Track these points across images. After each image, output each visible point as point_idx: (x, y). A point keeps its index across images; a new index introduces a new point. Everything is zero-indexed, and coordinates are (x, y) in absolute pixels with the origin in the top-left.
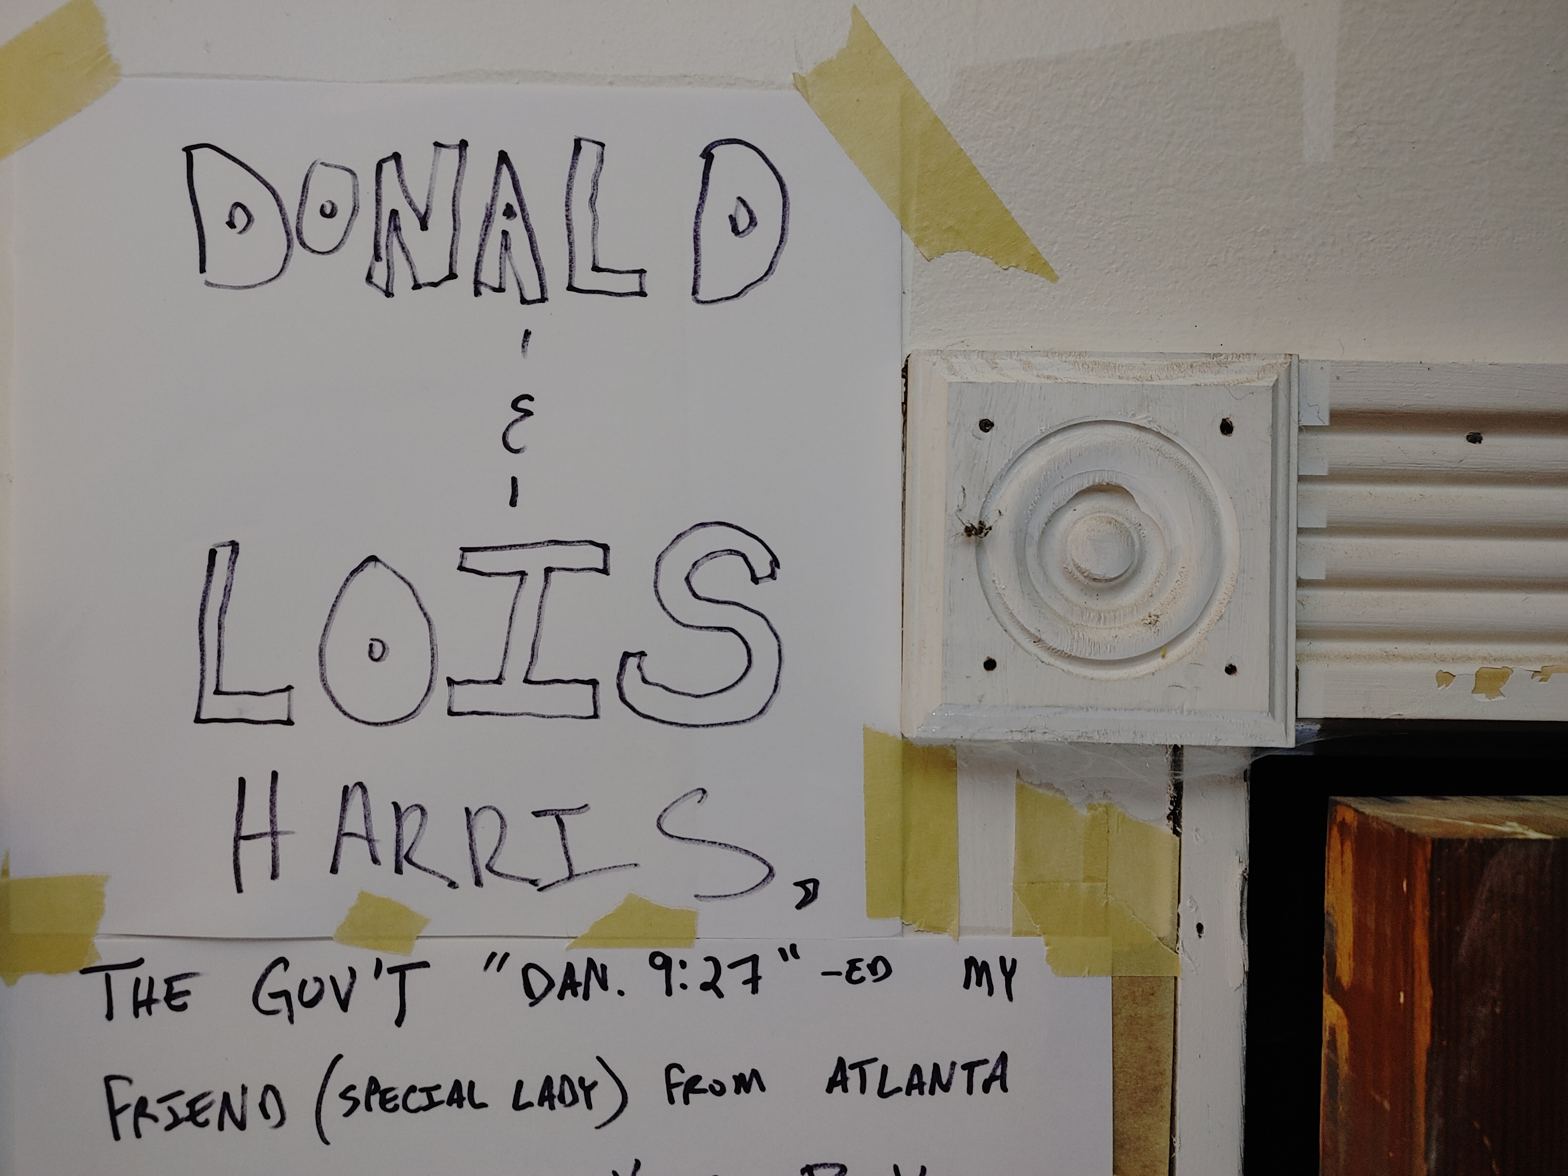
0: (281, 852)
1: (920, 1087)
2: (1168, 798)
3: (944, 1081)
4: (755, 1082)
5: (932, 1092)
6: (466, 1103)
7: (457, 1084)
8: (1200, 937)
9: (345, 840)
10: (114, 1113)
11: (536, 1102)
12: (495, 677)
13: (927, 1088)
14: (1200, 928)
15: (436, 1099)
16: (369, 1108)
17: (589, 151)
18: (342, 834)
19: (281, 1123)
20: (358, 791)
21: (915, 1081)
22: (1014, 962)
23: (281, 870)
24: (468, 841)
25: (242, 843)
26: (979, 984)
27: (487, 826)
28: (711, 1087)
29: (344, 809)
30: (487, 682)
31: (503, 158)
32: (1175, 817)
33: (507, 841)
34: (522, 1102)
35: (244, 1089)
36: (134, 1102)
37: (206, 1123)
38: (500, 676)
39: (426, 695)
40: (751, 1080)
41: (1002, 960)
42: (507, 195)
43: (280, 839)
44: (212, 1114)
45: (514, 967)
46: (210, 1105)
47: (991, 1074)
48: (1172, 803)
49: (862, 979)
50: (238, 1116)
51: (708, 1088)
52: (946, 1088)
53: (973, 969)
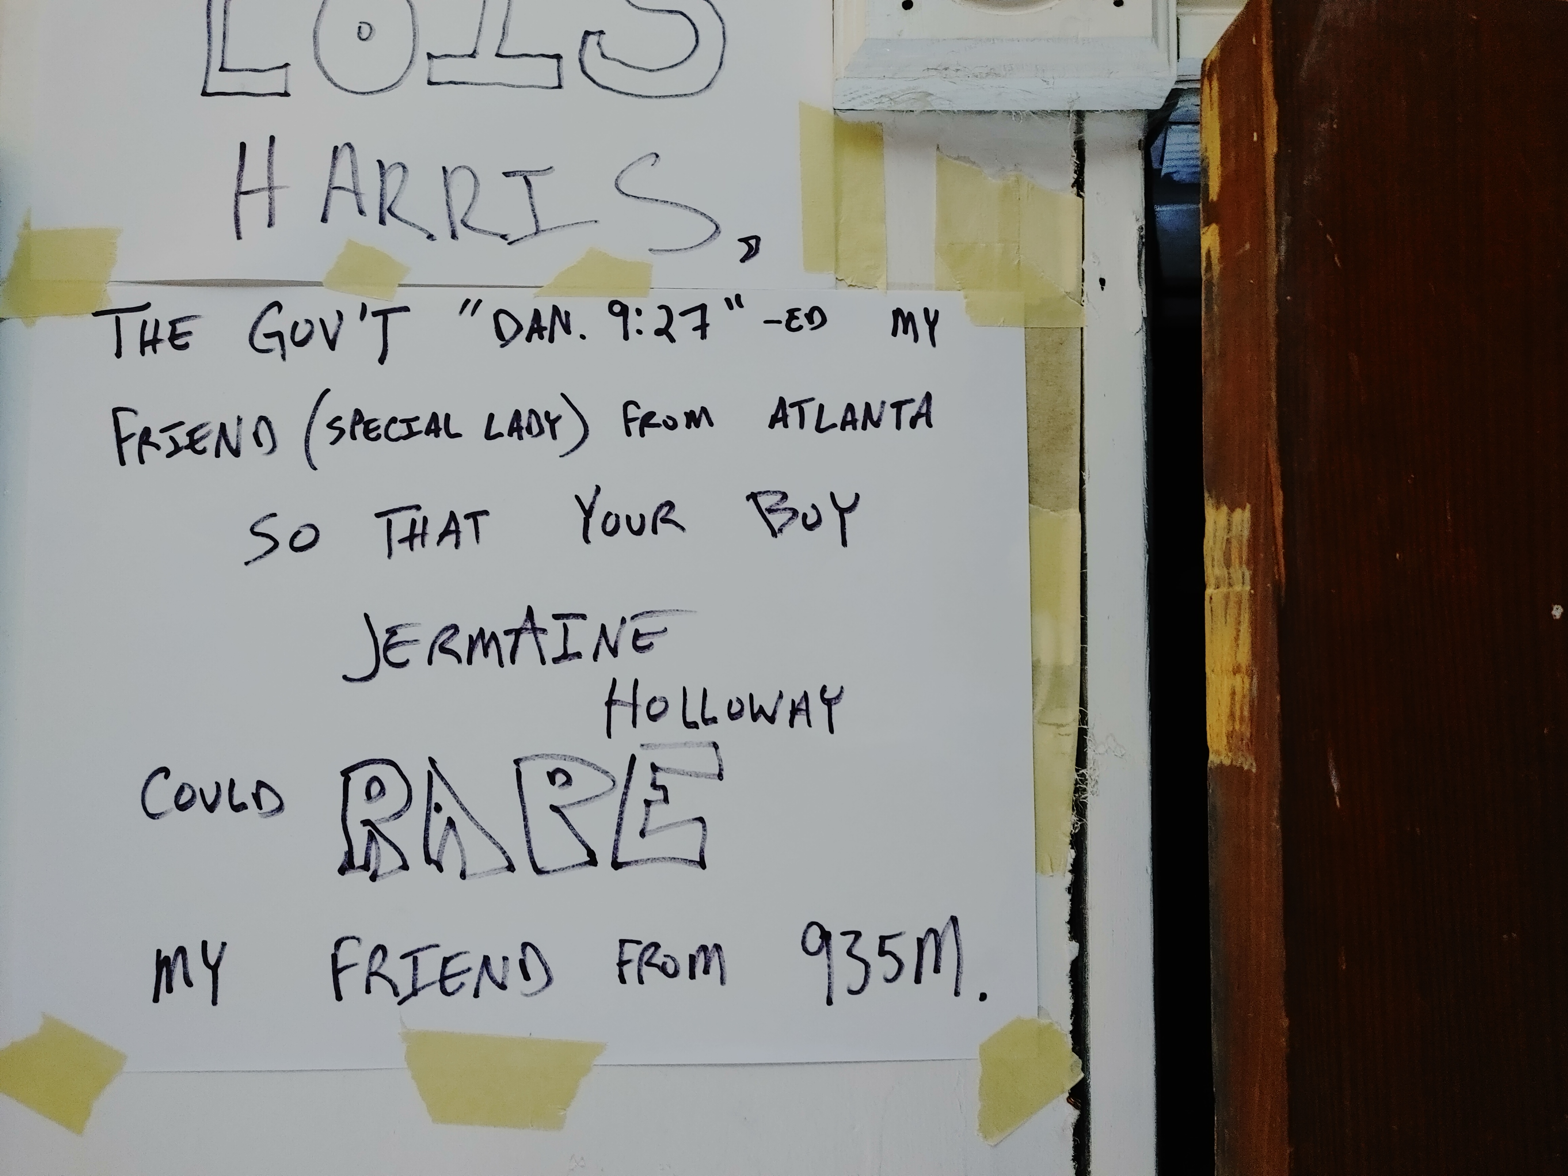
0: (277, 204)
1: (854, 422)
2: (1072, 168)
3: (875, 418)
4: (704, 418)
5: (864, 427)
6: (442, 433)
7: (434, 417)
8: (1103, 289)
9: (335, 193)
10: (120, 441)
11: (505, 432)
12: (470, 52)
13: (859, 424)
14: (1102, 282)
15: (415, 430)
16: (353, 437)
18: (332, 188)
19: (272, 450)
20: (347, 150)
21: (849, 418)
22: (937, 312)
23: (277, 220)
24: (445, 197)
25: (242, 197)
26: (905, 332)
27: (461, 183)
28: (665, 422)
29: (334, 166)
30: (463, 56)
32: (1079, 185)
33: (479, 198)
34: (493, 433)
35: (239, 420)
36: (139, 432)
37: (204, 451)
38: (475, 51)
39: (408, 68)
40: (700, 416)
41: (926, 311)
43: (277, 193)
44: (210, 443)
45: (486, 313)
46: (208, 433)
47: (918, 412)
48: (1075, 172)
49: (800, 328)
50: (234, 446)
51: (662, 423)
52: (876, 424)
53: (900, 319)
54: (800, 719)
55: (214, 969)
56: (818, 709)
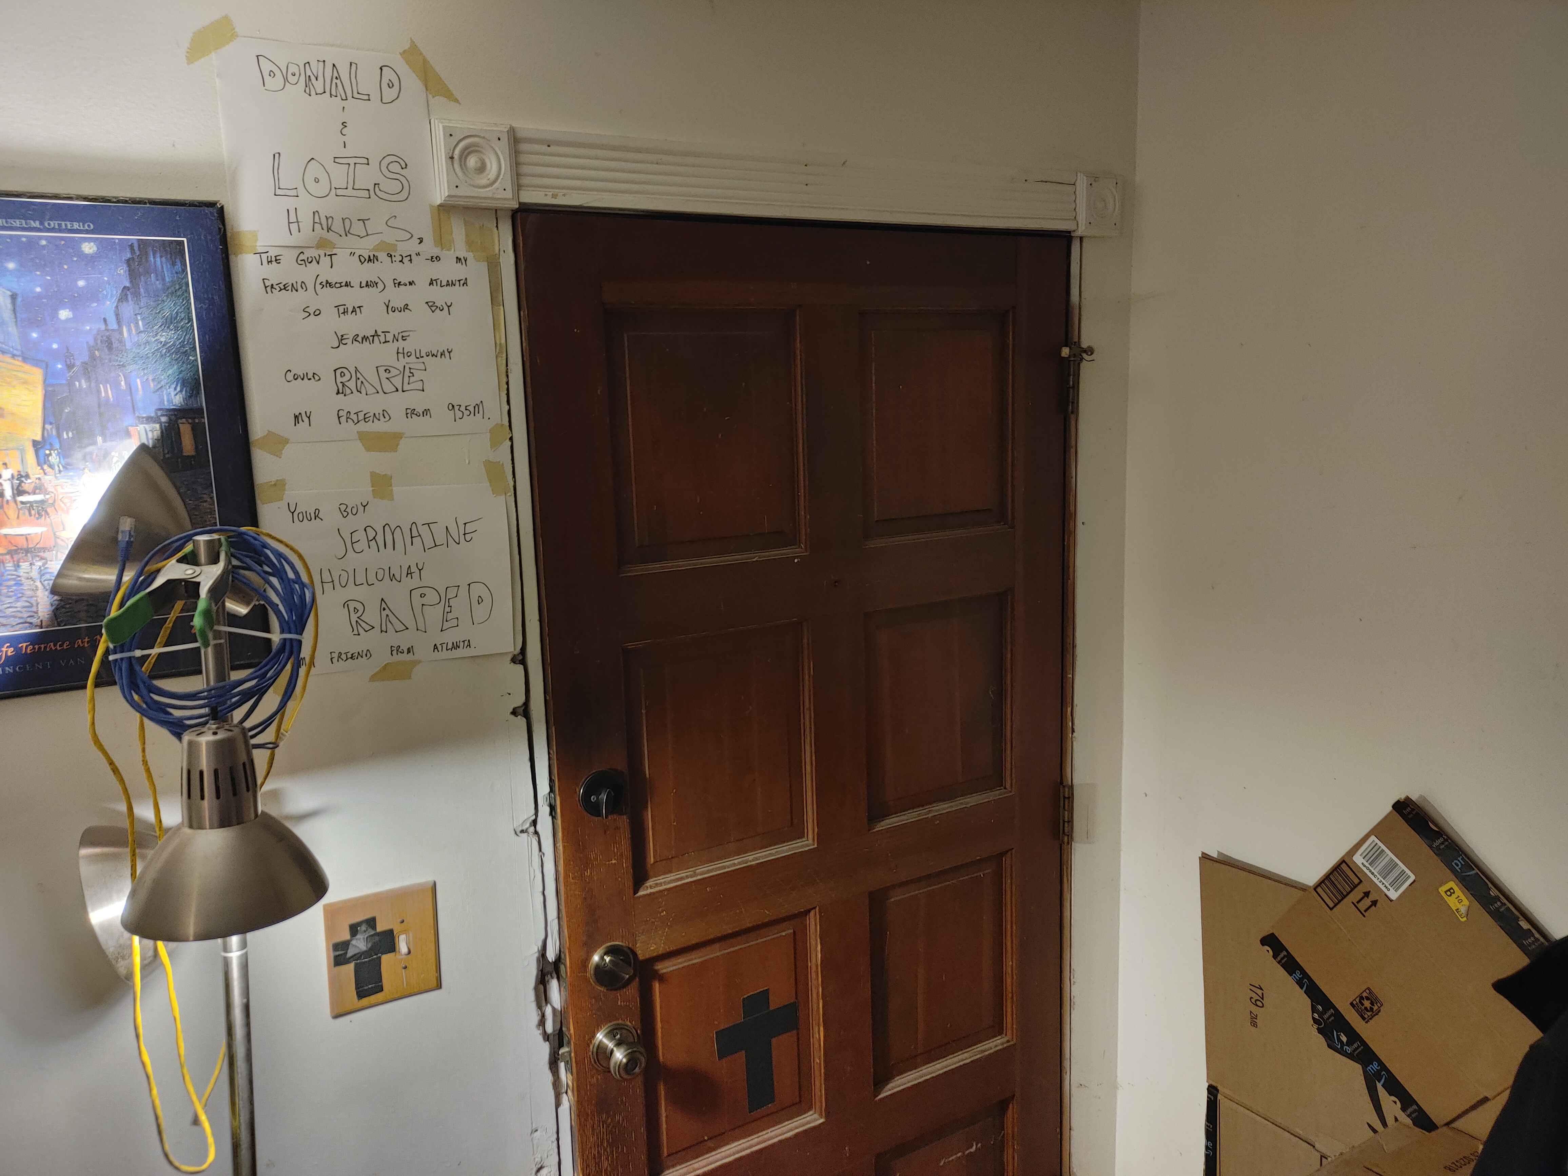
0: (300, 226)
1: (449, 285)
4: (413, 283)
5: (452, 286)
6: (349, 286)
7: (347, 282)
8: (504, 253)
10: (266, 287)
11: (365, 286)
14: (504, 251)
15: (342, 285)
16: (327, 287)
17: (354, 66)
18: (314, 223)
19: (306, 290)
20: (317, 213)
22: (466, 258)
23: (301, 230)
24: (343, 226)
25: (290, 224)
26: (459, 263)
27: (347, 222)
29: (314, 217)
30: (344, 189)
31: (334, 65)
33: (352, 226)
34: (362, 286)
35: (297, 282)
36: (270, 285)
37: (288, 290)
38: (347, 188)
39: (330, 191)
41: (464, 257)
42: (336, 74)
43: (299, 223)
44: (290, 288)
45: (357, 255)
46: (289, 286)
47: (464, 282)
49: (434, 261)
50: (296, 289)
51: (403, 284)
52: (454, 285)
53: (458, 259)
54: (443, 356)
55: (309, 418)
56: (447, 354)
